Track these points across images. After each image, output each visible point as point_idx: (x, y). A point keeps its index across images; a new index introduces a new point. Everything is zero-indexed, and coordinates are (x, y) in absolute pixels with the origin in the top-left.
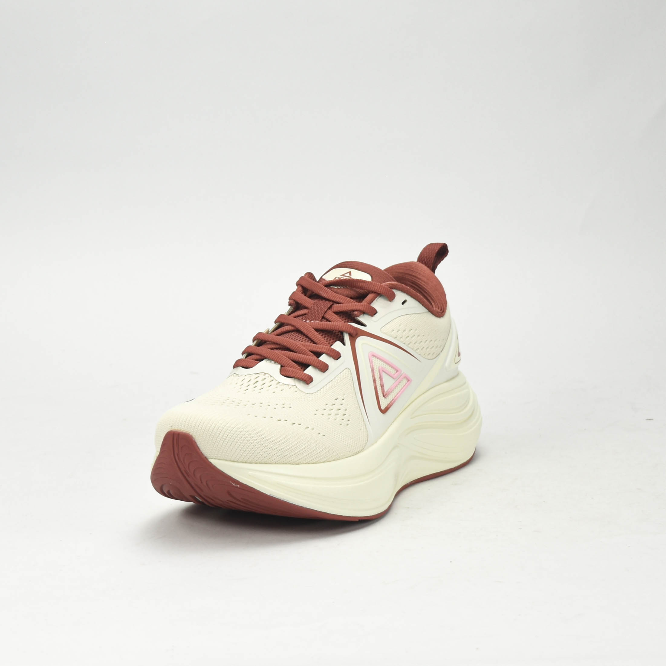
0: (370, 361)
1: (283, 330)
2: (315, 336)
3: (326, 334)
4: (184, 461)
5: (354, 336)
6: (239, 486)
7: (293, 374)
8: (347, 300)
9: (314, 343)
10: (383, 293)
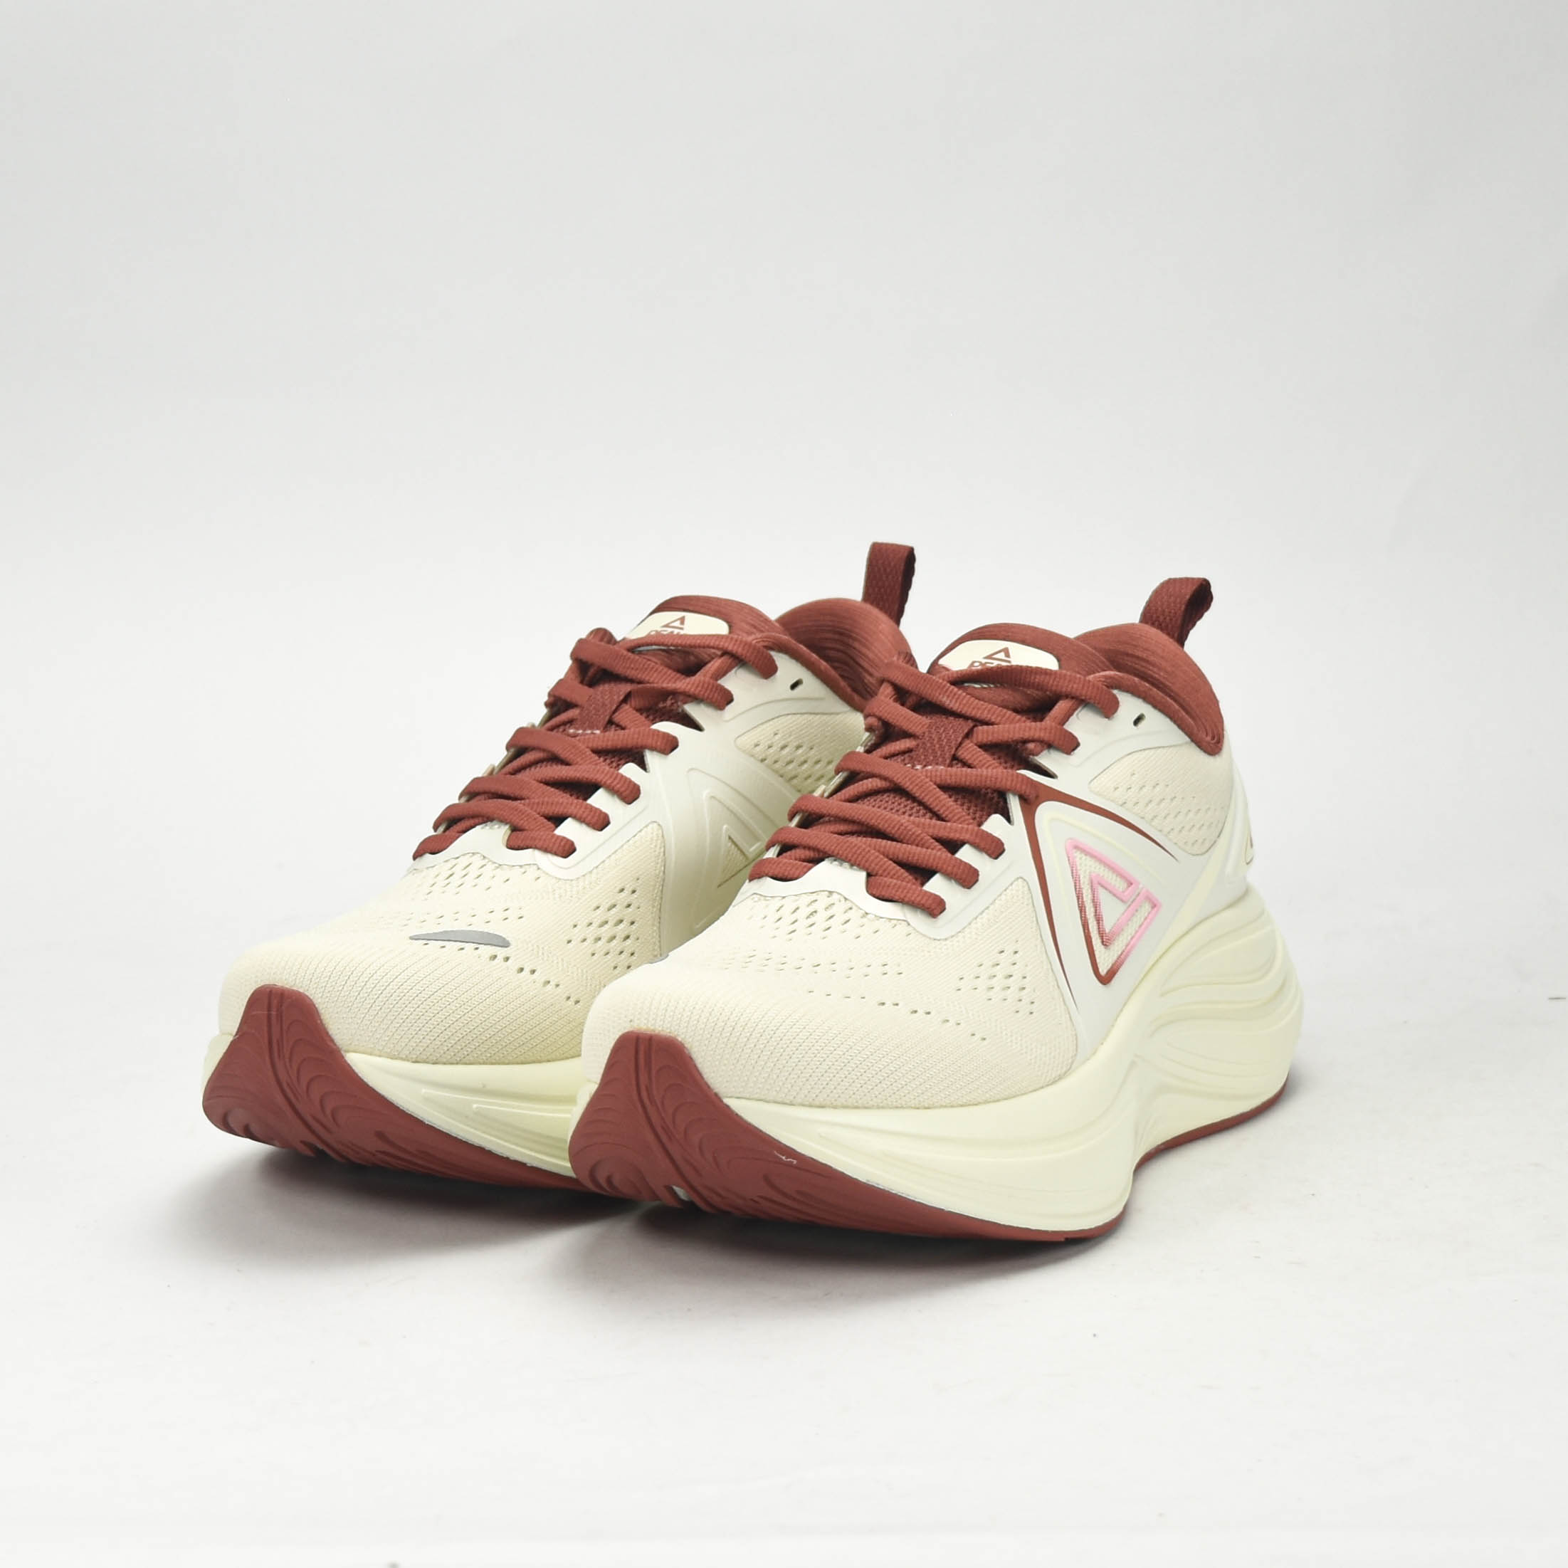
0: (1069, 860)
1: (860, 789)
2: (940, 801)
3: (964, 797)
4: (663, 1103)
5: (1030, 803)
6: (795, 1162)
7: (898, 893)
8: (1007, 715)
9: (940, 818)
10: (1093, 697)
